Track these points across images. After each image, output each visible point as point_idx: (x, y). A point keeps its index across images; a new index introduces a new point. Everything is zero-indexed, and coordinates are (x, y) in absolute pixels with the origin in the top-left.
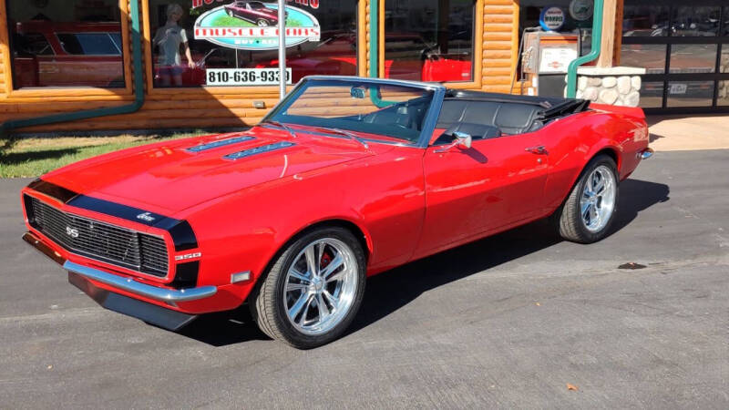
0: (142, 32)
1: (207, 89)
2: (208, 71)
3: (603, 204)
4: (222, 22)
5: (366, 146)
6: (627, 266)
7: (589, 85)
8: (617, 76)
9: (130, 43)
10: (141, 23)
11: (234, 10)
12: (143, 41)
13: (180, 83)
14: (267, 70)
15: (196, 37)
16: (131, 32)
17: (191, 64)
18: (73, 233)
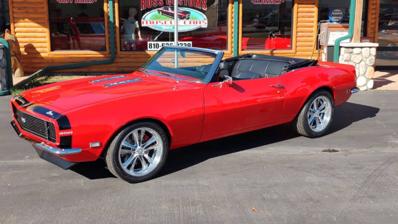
0: (115, 22)
1: (147, 52)
2: (149, 43)
3: (325, 117)
4: (156, 17)
5: (178, 82)
7: (346, 52)
8: (362, 48)
9: (109, 28)
10: (114, 18)
12: (115, 27)
13: (134, 49)
15: (142, 25)
16: (109, 22)
17: (140, 39)
18: (23, 120)
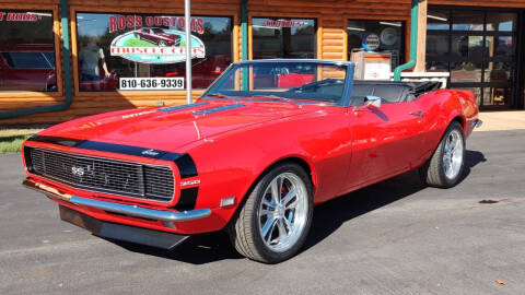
0: (71, 49)
2: (121, 79)
4: (132, 43)
5: (301, 106)
6: (484, 202)
9: (61, 58)
10: (70, 43)
11: (141, 35)
12: (72, 56)
14: (166, 79)
15: (112, 54)
16: (62, 49)
17: (108, 74)
18: (78, 171)
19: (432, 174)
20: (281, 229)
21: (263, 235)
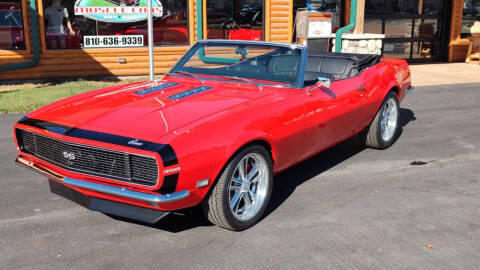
0: (37, 10)
1: (85, 50)
2: (85, 37)
3: (389, 123)
4: (94, 3)
5: (261, 88)
6: (415, 163)
7: (350, 45)
8: (367, 40)
9: (28, 17)
10: (36, 3)
12: (38, 16)
13: (64, 46)
14: (127, 36)
15: (76, 14)
16: (29, 9)
17: (72, 32)
18: (70, 156)
19: (371, 137)
20: (246, 200)
21: (232, 206)
